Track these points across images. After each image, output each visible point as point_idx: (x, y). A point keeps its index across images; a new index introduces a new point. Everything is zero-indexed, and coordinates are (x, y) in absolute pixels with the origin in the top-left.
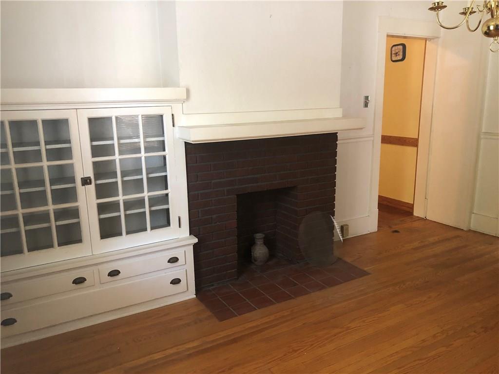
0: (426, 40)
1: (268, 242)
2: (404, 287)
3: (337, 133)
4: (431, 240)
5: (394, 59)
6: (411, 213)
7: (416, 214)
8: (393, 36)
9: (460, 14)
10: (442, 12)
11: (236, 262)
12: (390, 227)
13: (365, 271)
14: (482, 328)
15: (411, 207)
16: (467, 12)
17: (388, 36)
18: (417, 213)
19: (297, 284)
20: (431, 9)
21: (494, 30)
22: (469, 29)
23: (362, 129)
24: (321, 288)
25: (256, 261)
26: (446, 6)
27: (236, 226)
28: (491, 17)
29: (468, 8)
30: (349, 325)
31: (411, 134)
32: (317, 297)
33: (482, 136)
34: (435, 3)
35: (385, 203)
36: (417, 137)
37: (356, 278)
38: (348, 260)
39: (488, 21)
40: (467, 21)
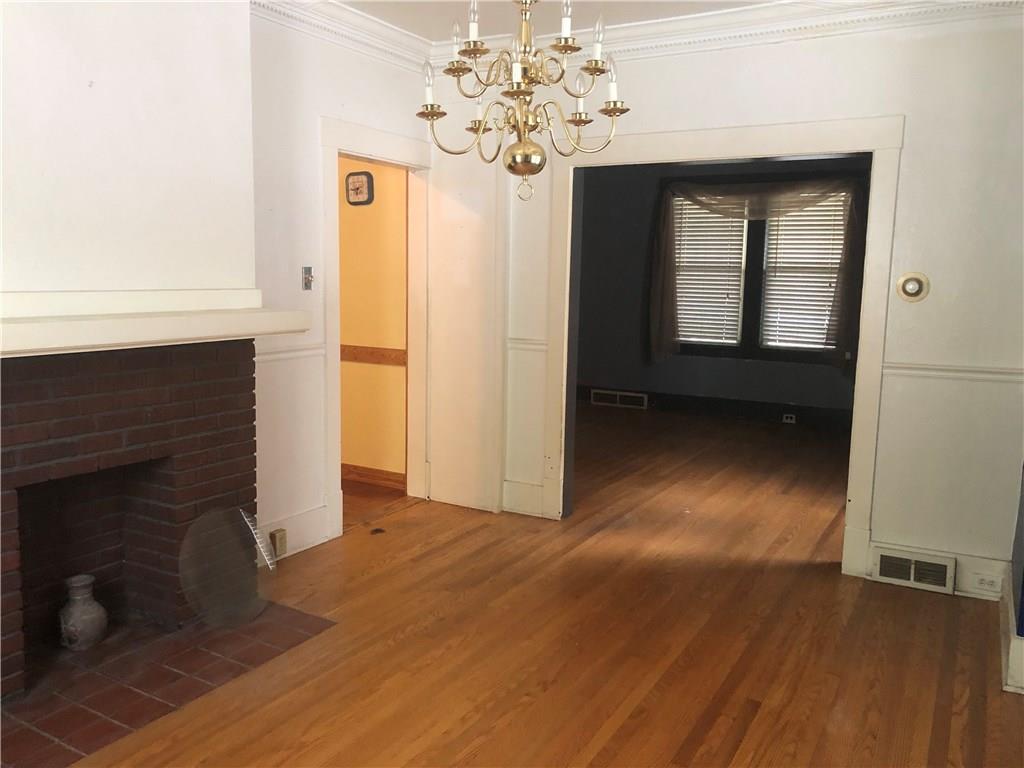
0: (407, 169)
1: (102, 593)
2: (402, 636)
3: (254, 339)
4: (442, 538)
5: (352, 200)
6: (403, 493)
7: (411, 492)
8: (348, 156)
9: (467, 129)
10: (439, 122)
11: (20, 652)
12: (367, 524)
13: (326, 620)
14: (539, 684)
15: (402, 479)
16: (478, 129)
17: (341, 155)
18: (414, 490)
19: (181, 676)
20: (422, 115)
21: (522, 163)
22: (482, 156)
23: (304, 331)
24: (238, 672)
25: (71, 641)
26: (445, 114)
27: (17, 565)
28: (517, 139)
29: (480, 122)
30: (303, 739)
31: (394, 343)
32: (228, 694)
33: (509, 345)
34: (427, 106)
35: (352, 477)
36: (404, 348)
37: (309, 637)
38: (290, 602)
39: (512, 147)
40: (479, 144)
